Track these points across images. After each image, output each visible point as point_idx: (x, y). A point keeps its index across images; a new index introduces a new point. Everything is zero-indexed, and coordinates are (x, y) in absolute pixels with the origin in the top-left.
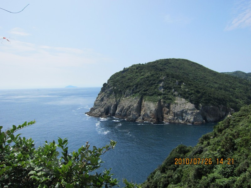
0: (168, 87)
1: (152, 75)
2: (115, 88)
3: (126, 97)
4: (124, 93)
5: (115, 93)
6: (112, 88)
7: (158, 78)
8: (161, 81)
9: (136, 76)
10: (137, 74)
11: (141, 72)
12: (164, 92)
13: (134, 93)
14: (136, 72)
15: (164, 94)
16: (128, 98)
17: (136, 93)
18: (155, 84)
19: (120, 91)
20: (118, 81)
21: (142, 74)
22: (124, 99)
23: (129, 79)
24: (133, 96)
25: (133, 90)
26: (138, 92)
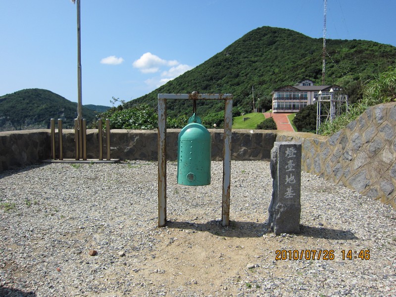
0: (69, 117)
1: (51, 107)
2: (8, 117)
3: (28, 125)
4: (24, 123)
5: (11, 122)
6: (4, 117)
7: (57, 109)
8: (62, 112)
9: (30, 106)
10: (29, 105)
11: (34, 104)
12: (68, 121)
13: (37, 122)
14: (28, 104)
15: (68, 122)
16: (30, 126)
17: (39, 122)
18: (56, 114)
19: (18, 121)
20: (8, 111)
21: (36, 105)
22: (26, 127)
23: (22, 110)
24: (38, 124)
25: (35, 119)
26: (43, 121)
